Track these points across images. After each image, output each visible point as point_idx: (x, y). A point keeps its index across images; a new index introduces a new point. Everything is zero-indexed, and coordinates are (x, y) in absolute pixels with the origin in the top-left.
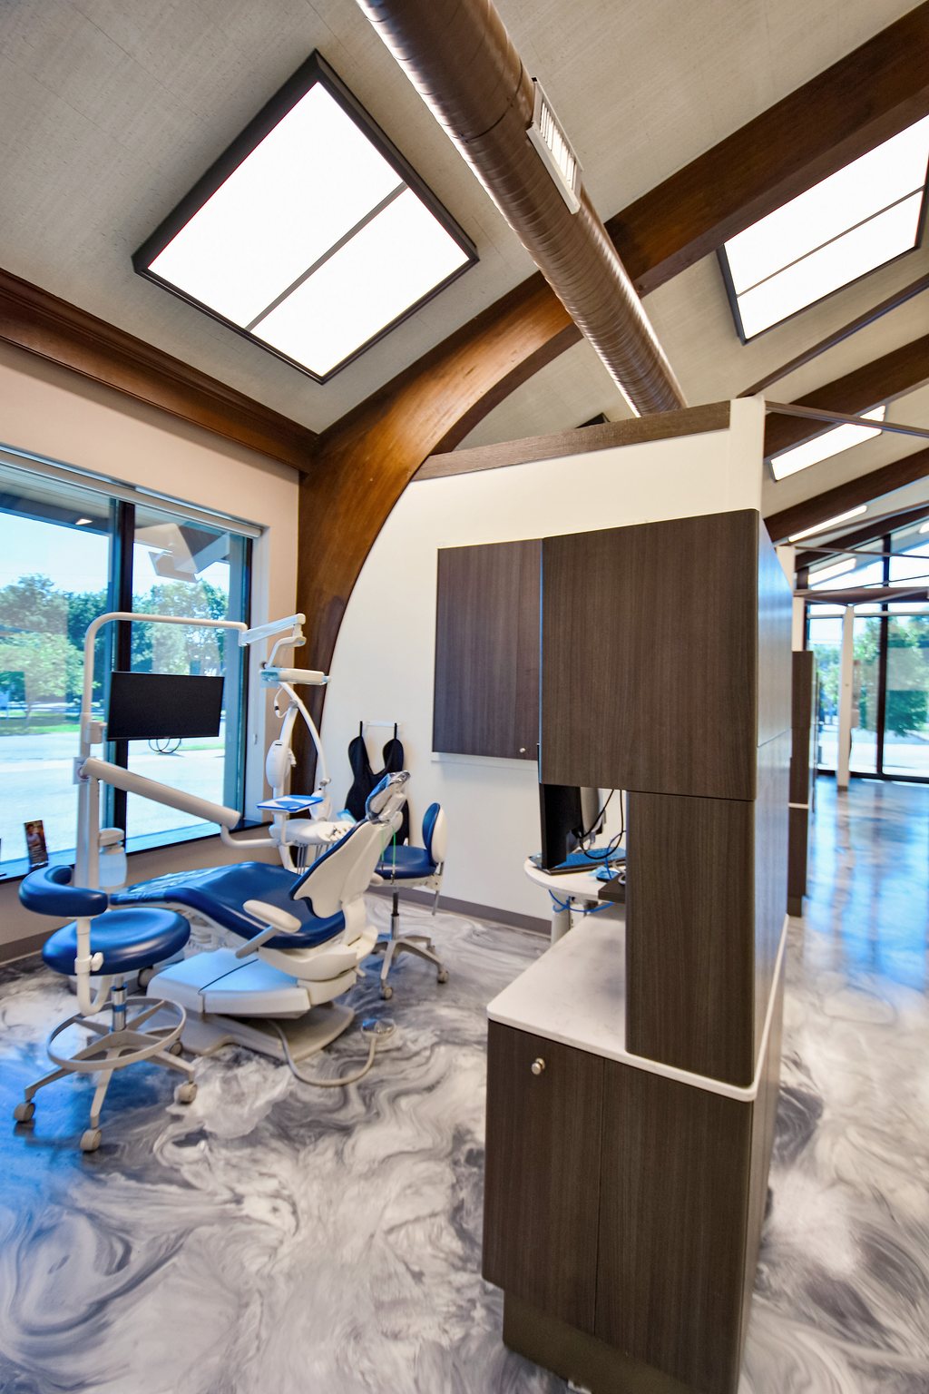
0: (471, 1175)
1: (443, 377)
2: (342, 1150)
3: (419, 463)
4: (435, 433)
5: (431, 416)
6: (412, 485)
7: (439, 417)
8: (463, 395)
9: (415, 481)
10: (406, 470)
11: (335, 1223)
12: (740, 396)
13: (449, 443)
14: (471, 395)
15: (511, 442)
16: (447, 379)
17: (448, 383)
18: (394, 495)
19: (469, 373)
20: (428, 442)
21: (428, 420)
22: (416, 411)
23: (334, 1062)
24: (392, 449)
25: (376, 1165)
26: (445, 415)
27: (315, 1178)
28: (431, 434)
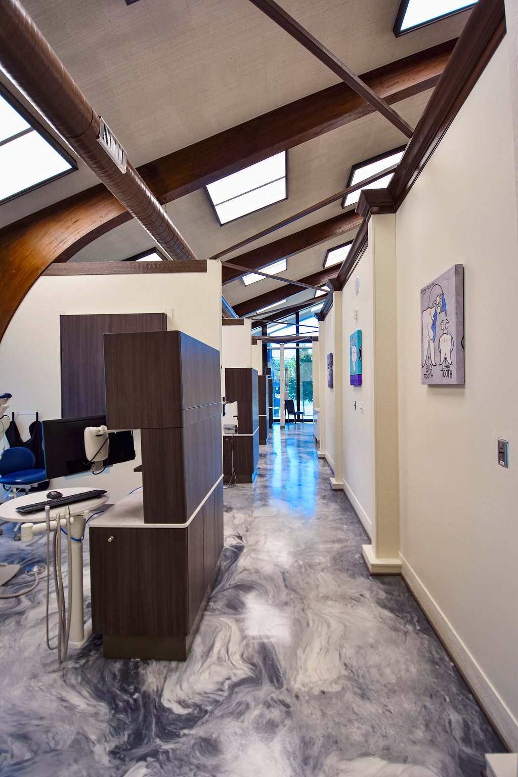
0: (89, 611)
1: (59, 221)
2: (20, 621)
3: (46, 266)
4: (55, 251)
5: (53, 241)
6: (42, 278)
7: (58, 242)
8: (72, 233)
9: (44, 275)
10: (38, 269)
11: (19, 646)
12: (210, 259)
13: (65, 257)
14: (77, 234)
15: (101, 262)
16: (62, 223)
17: (62, 225)
18: (30, 282)
19: (75, 222)
20: (51, 255)
21: (50, 243)
22: (42, 237)
23: (10, 590)
24: (27, 256)
25: (39, 621)
26: (61, 242)
27: (6, 634)
28: (53, 251)
